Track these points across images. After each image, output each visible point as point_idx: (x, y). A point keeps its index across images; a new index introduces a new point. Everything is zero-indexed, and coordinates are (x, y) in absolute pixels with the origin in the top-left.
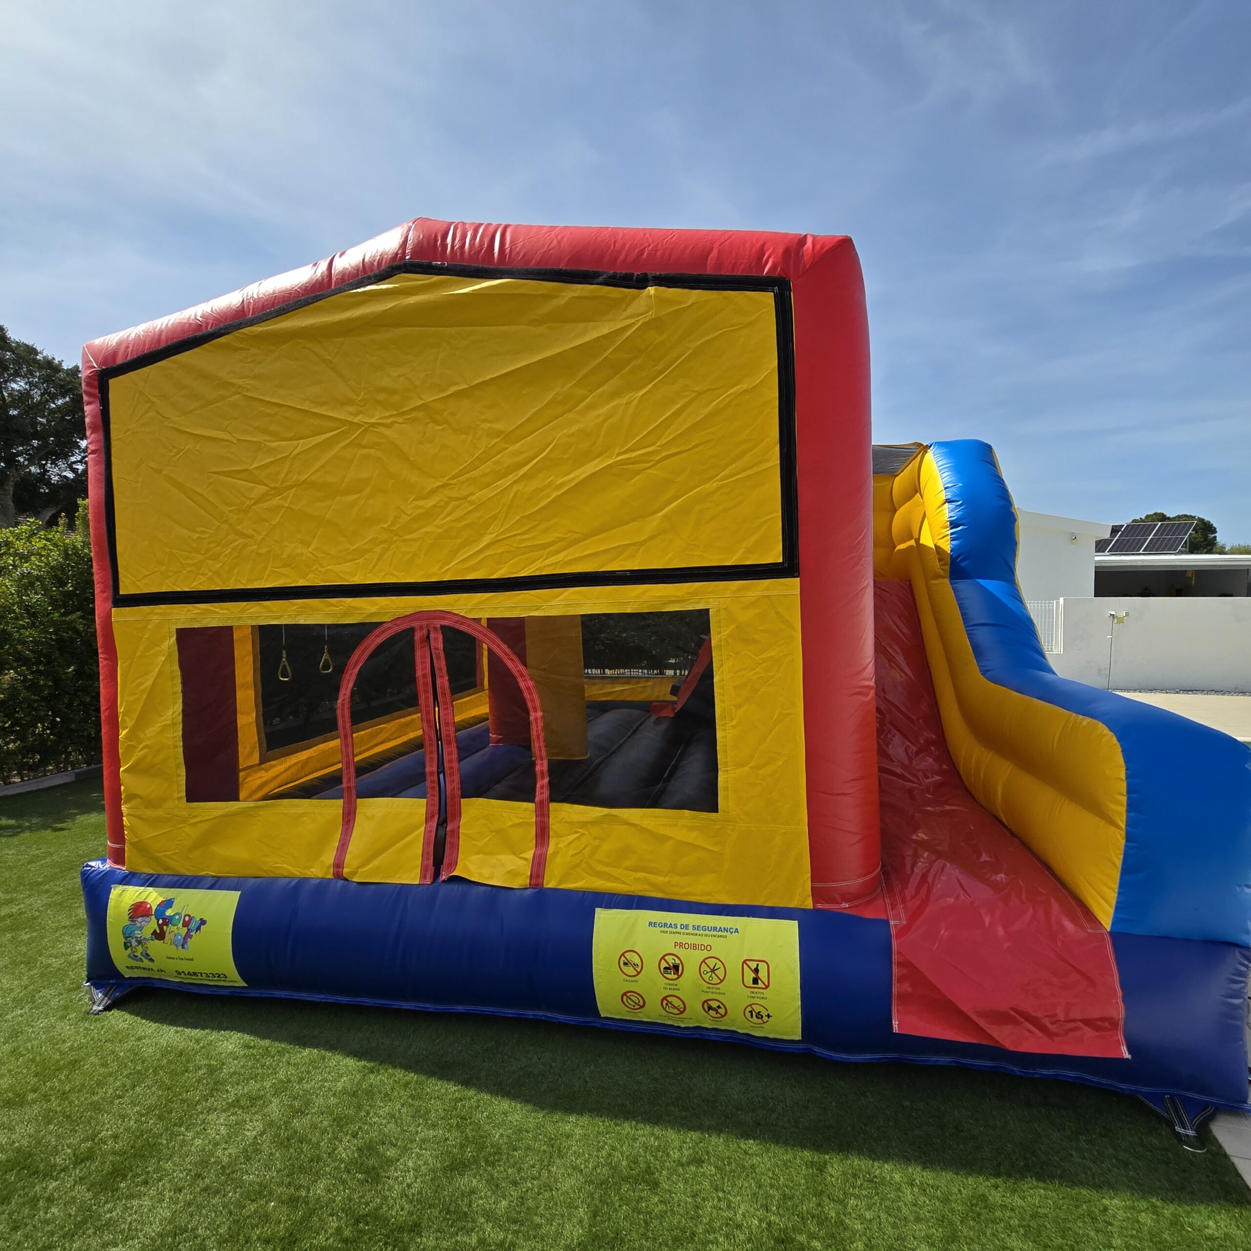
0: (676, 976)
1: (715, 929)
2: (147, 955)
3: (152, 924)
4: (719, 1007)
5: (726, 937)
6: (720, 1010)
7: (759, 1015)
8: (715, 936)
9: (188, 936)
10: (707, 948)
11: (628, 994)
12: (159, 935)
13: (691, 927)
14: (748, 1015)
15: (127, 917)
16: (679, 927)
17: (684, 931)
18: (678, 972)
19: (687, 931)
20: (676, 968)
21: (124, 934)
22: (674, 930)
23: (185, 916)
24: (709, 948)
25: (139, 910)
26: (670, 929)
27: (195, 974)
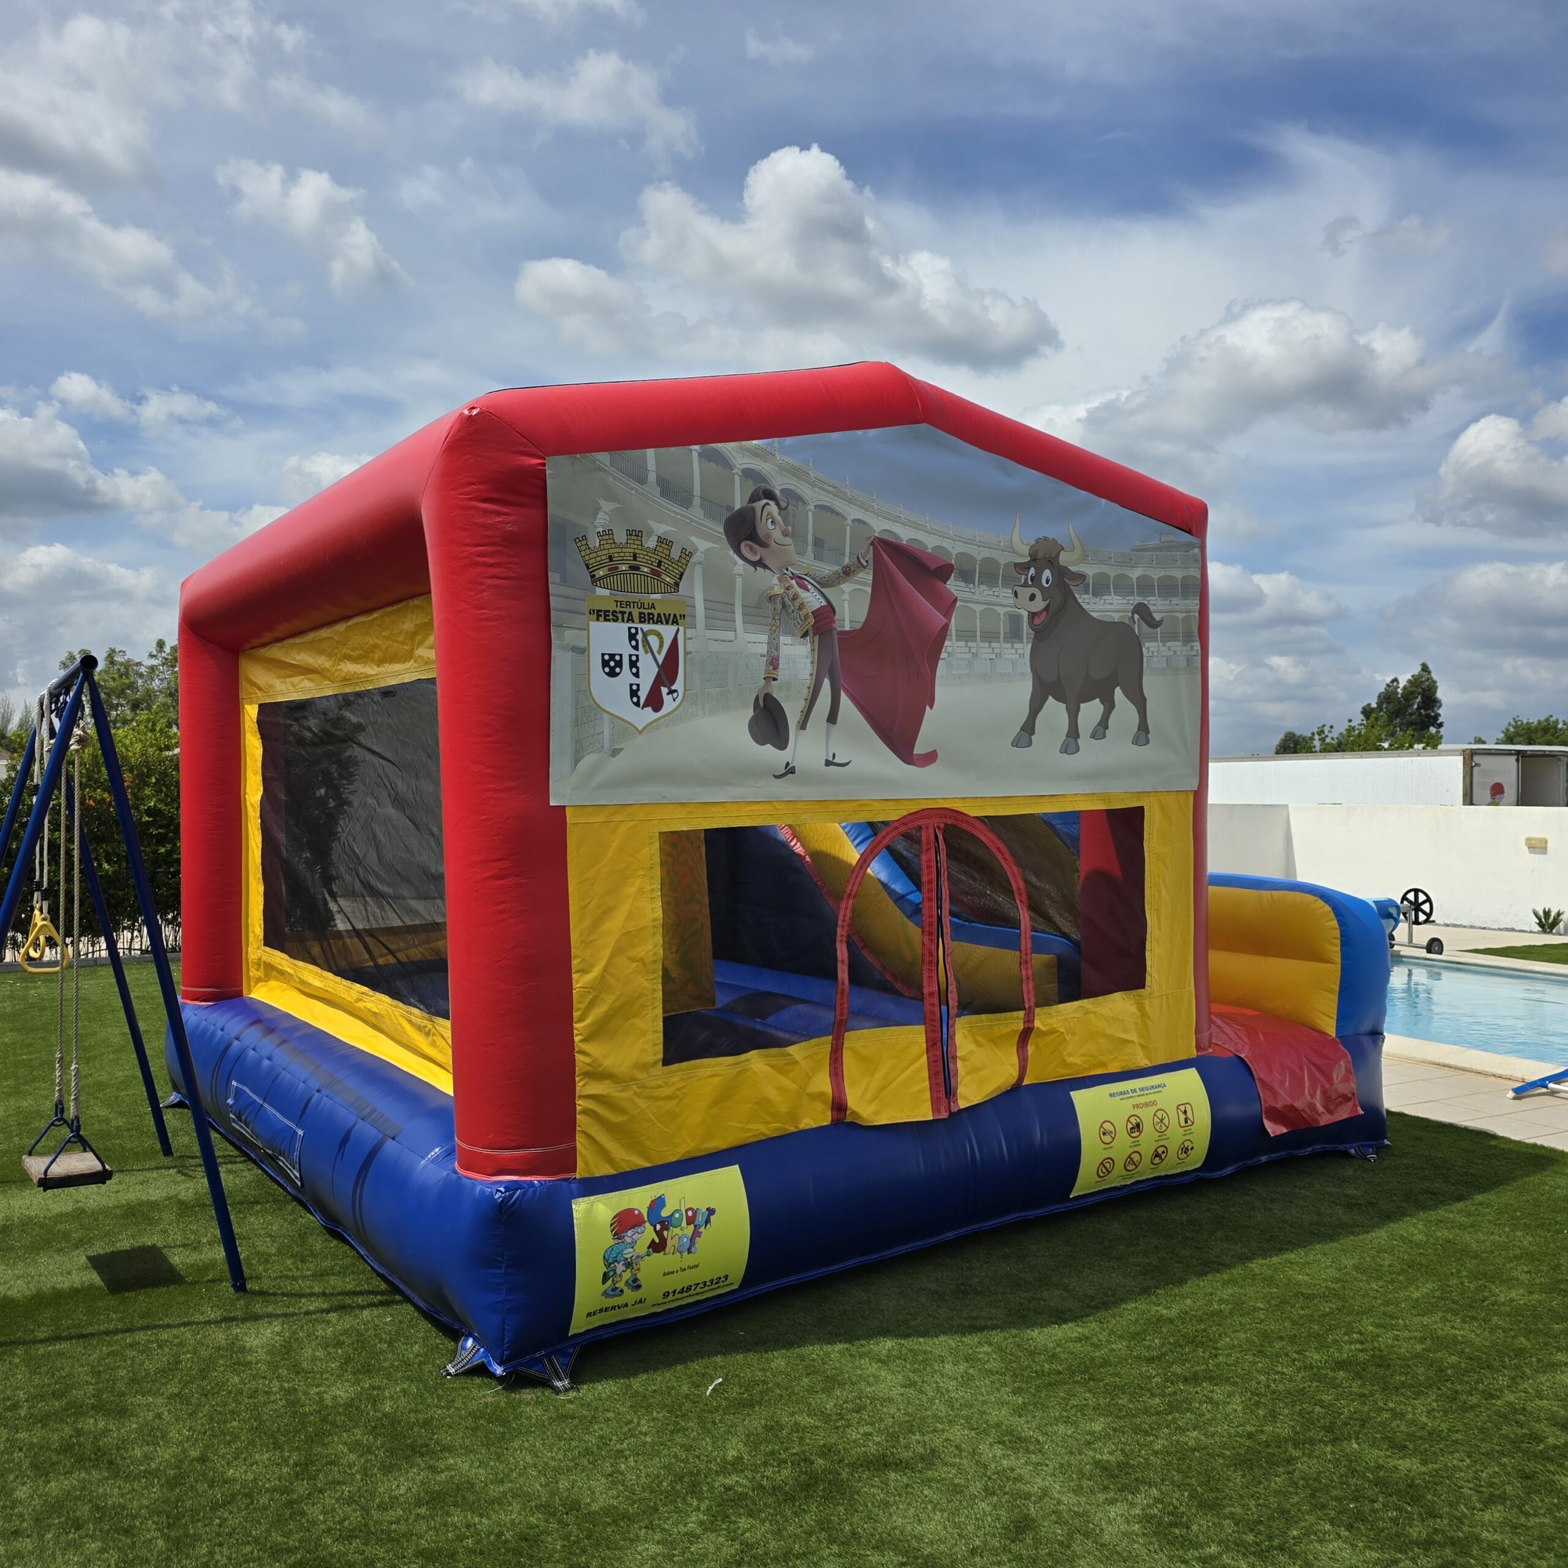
0: (1138, 1134)
1: (1153, 1087)
2: (635, 1280)
3: (649, 1233)
4: (1163, 1153)
5: (1160, 1092)
6: (1163, 1156)
7: (1186, 1151)
9: (696, 1234)
11: (1103, 1163)
13: (1138, 1090)
14: (1181, 1154)
15: (610, 1234)
16: (1130, 1092)
17: (1135, 1094)
18: (1139, 1129)
19: (1137, 1094)
20: (1138, 1125)
21: (606, 1260)
22: (1128, 1095)
23: (687, 1211)
24: (1155, 1103)
25: (625, 1222)
26: (1125, 1096)
27: (689, 1288)
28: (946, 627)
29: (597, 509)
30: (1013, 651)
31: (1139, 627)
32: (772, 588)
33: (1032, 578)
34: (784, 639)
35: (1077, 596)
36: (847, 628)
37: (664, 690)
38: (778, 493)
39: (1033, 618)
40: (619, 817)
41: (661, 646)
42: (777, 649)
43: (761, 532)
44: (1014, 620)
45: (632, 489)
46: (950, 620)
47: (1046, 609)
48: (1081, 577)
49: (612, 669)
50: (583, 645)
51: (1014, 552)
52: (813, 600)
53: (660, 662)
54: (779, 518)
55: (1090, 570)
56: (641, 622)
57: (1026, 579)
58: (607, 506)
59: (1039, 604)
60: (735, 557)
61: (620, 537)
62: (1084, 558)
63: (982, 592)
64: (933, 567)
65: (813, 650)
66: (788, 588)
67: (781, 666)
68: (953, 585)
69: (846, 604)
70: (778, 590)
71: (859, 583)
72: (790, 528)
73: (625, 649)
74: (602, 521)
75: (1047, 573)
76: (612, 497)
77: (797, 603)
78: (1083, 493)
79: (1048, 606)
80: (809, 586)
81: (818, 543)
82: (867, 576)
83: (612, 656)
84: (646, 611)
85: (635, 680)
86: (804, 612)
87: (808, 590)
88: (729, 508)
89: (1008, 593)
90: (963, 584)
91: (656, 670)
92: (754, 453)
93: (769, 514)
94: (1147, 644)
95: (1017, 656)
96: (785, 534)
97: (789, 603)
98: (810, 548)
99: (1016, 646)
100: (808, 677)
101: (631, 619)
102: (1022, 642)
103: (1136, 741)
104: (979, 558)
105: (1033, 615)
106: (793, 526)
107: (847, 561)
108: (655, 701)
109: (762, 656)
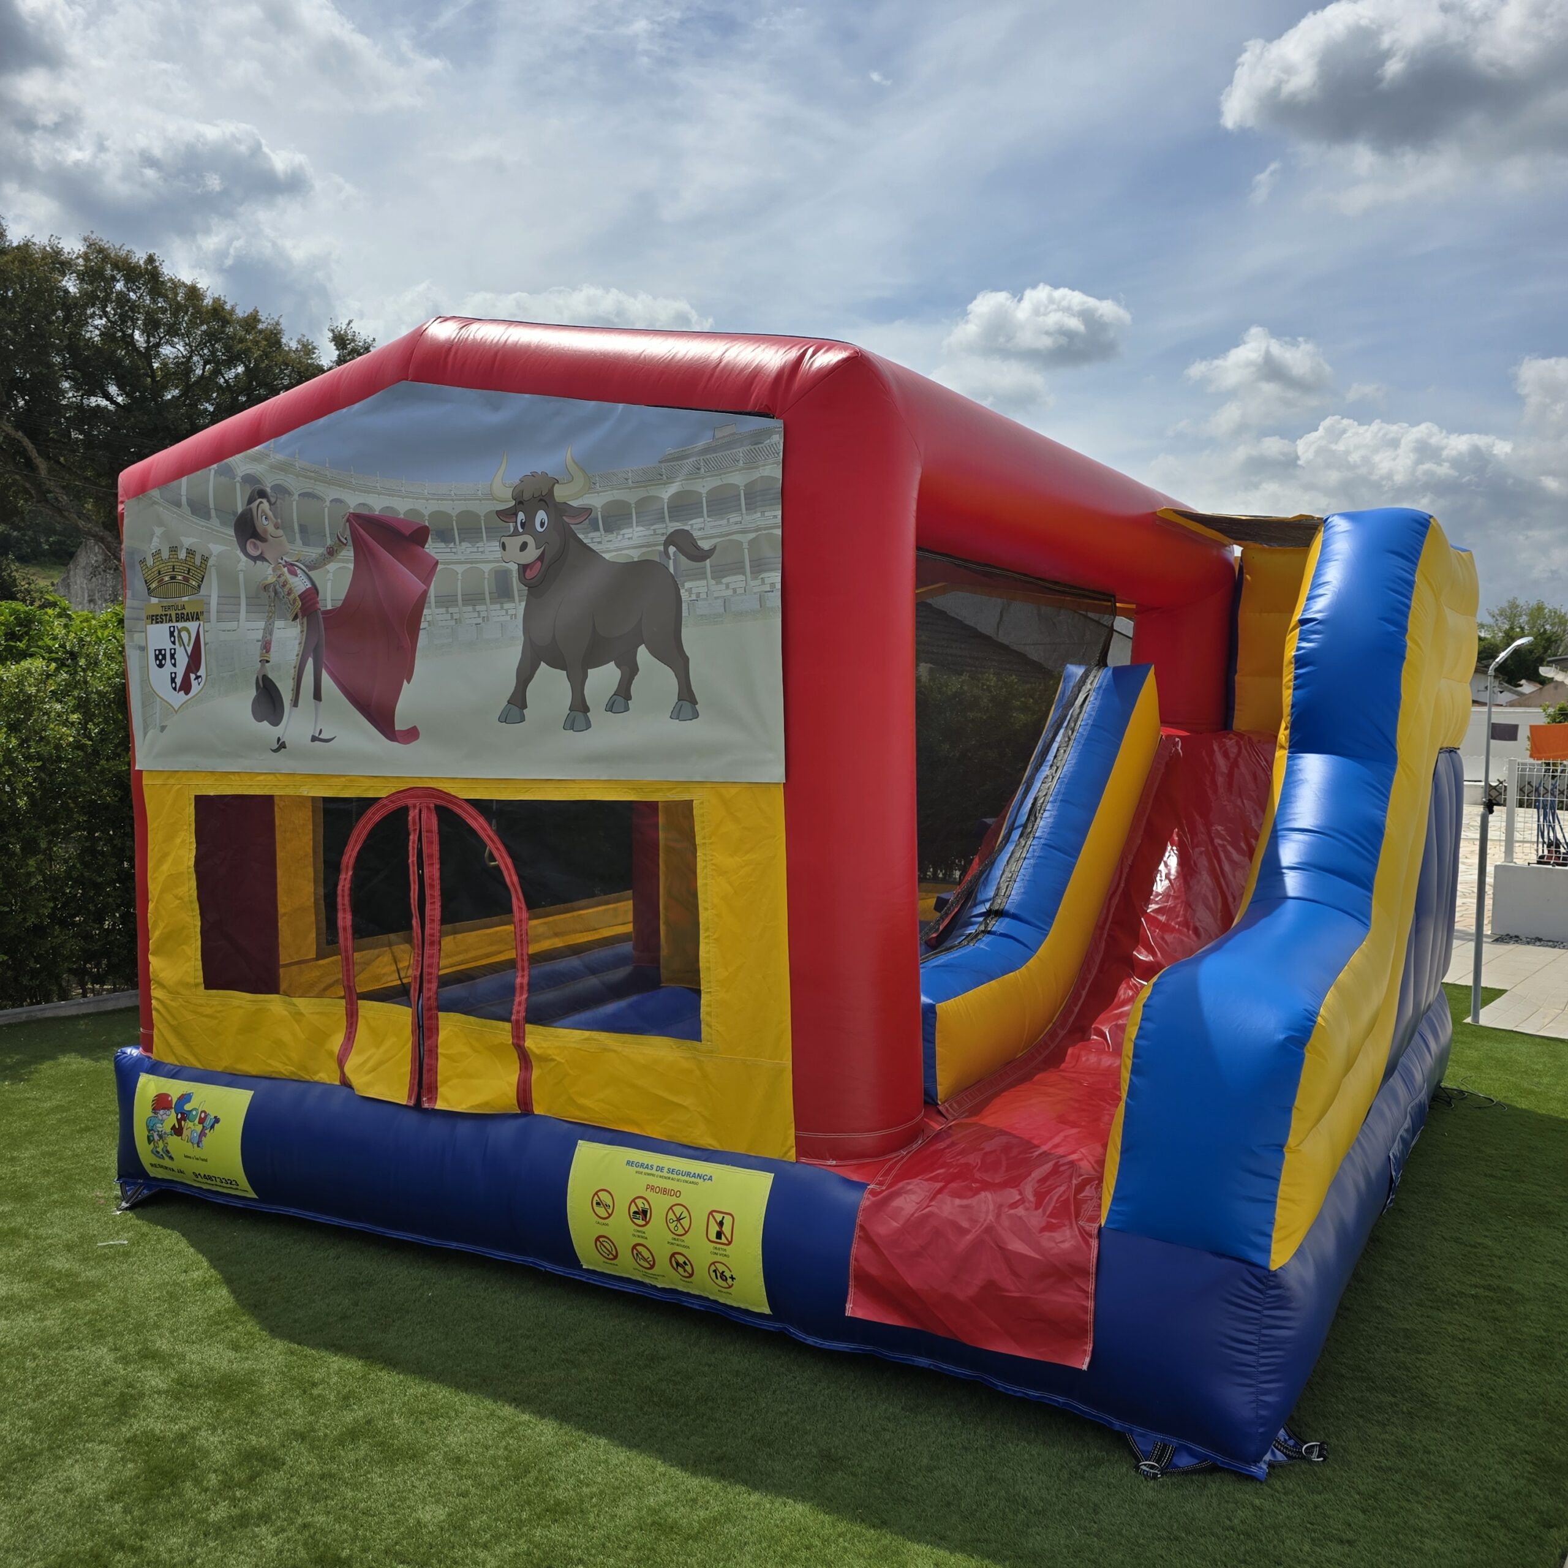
0: (644, 1223)
1: (688, 1174)
2: (168, 1152)
3: (171, 1119)
4: (685, 1263)
5: (696, 1184)
6: (686, 1267)
7: (723, 1276)
8: (687, 1182)
9: (202, 1134)
10: (677, 1194)
11: (601, 1239)
12: (178, 1131)
13: (666, 1170)
14: (713, 1275)
15: (150, 1109)
16: (655, 1168)
17: (659, 1173)
18: (646, 1217)
19: (661, 1174)
20: (644, 1212)
21: (148, 1126)
22: (649, 1171)
23: (202, 1112)
24: (678, 1194)
25: (161, 1102)
26: (646, 1170)
27: (210, 1178)
28: (425, 593)
29: (152, 535)
30: (504, 612)
31: (676, 561)
32: (266, 578)
33: (523, 525)
34: (279, 624)
35: (581, 536)
36: (329, 607)
37: (193, 676)
38: (268, 490)
39: (524, 572)
40: (172, 781)
41: (190, 640)
42: (271, 634)
43: (260, 530)
44: (501, 577)
45: (174, 513)
46: (428, 586)
47: (541, 558)
48: (586, 512)
49: (161, 661)
50: (143, 644)
51: (494, 499)
52: (299, 584)
53: (189, 652)
54: (270, 514)
55: (597, 501)
56: (177, 621)
57: (516, 527)
58: (158, 531)
59: (532, 554)
60: (241, 555)
61: (165, 554)
62: (590, 487)
63: (465, 549)
64: (407, 532)
65: (302, 632)
66: (279, 577)
67: (272, 649)
68: (432, 548)
69: (329, 584)
70: (271, 579)
71: (343, 561)
72: (279, 520)
73: (167, 645)
74: (155, 543)
75: (541, 515)
76: (161, 523)
77: (286, 589)
78: (593, 403)
79: (543, 554)
80: (299, 571)
81: (303, 529)
82: (348, 553)
83: (160, 651)
84: (179, 612)
85: (173, 670)
86: (292, 597)
87: (296, 575)
88: (234, 513)
89: (495, 546)
90: (443, 545)
91: (187, 660)
92: (255, 459)
93: (263, 511)
94: (688, 585)
95: (508, 618)
96: (277, 527)
97: (280, 590)
98: (298, 536)
99: (506, 606)
100: (295, 658)
101: (171, 620)
102: (514, 601)
103: (677, 714)
104: (454, 514)
105: (524, 568)
106: (281, 519)
107: (329, 542)
108: (186, 687)
109: (258, 641)
